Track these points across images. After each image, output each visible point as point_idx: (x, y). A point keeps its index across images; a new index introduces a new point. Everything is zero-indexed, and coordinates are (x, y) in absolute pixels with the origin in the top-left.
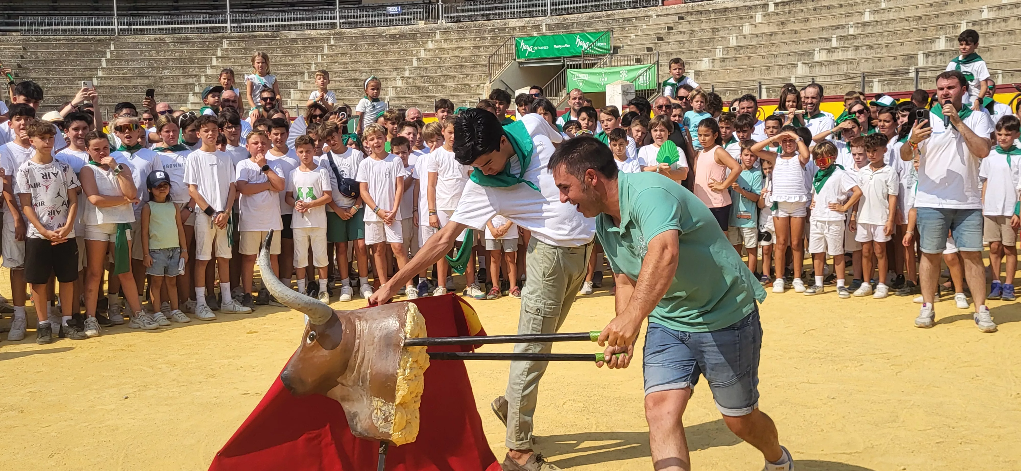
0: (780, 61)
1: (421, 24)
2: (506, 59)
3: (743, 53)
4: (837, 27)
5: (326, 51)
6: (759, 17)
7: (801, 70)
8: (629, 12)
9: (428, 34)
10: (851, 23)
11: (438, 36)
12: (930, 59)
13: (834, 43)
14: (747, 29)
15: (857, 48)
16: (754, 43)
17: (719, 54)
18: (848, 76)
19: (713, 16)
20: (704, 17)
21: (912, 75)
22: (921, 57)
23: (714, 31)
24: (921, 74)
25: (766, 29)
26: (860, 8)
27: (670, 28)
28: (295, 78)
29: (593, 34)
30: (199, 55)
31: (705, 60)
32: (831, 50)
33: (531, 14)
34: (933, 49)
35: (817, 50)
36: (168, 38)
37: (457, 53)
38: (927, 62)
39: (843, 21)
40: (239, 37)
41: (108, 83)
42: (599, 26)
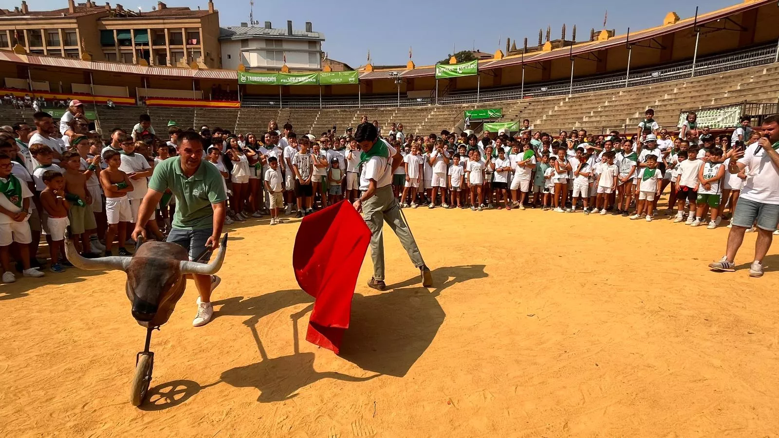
0: (569, 121)
1: (429, 105)
2: (461, 119)
3: (554, 118)
4: (593, 108)
5: (394, 115)
6: (562, 104)
7: (577, 125)
8: (509, 101)
9: (432, 109)
10: (600, 106)
11: (435, 110)
12: (631, 121)
13: (592, 114)
14: (556, 108)
15: (601, 116)
16: (559, 114)
17: (544, 118)
18: (596, 128)
19: (543, 103)
20: (539, 103)
21: (623, 127)
22: (628, 120)
23: (543, 109)
24: (627, 127)
25: (564, 108)
26: (604, 100)
27: (525, 108)
28: (382, 125)
29: (495, 110)
30: (349, 116)
31: (538, 120)
32: (590, 117)
33: (471, 102)
34: (633, 117)
35: (584, 117)
36: (338, 110)
37: (442, 117)
38: (630, 122)
39: (596, 106)
40: (363, 110)
41: (318, 126)
42: (497, 107)
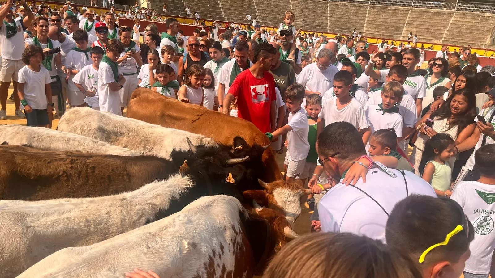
11: (455, 15)
40: (373, 6)
